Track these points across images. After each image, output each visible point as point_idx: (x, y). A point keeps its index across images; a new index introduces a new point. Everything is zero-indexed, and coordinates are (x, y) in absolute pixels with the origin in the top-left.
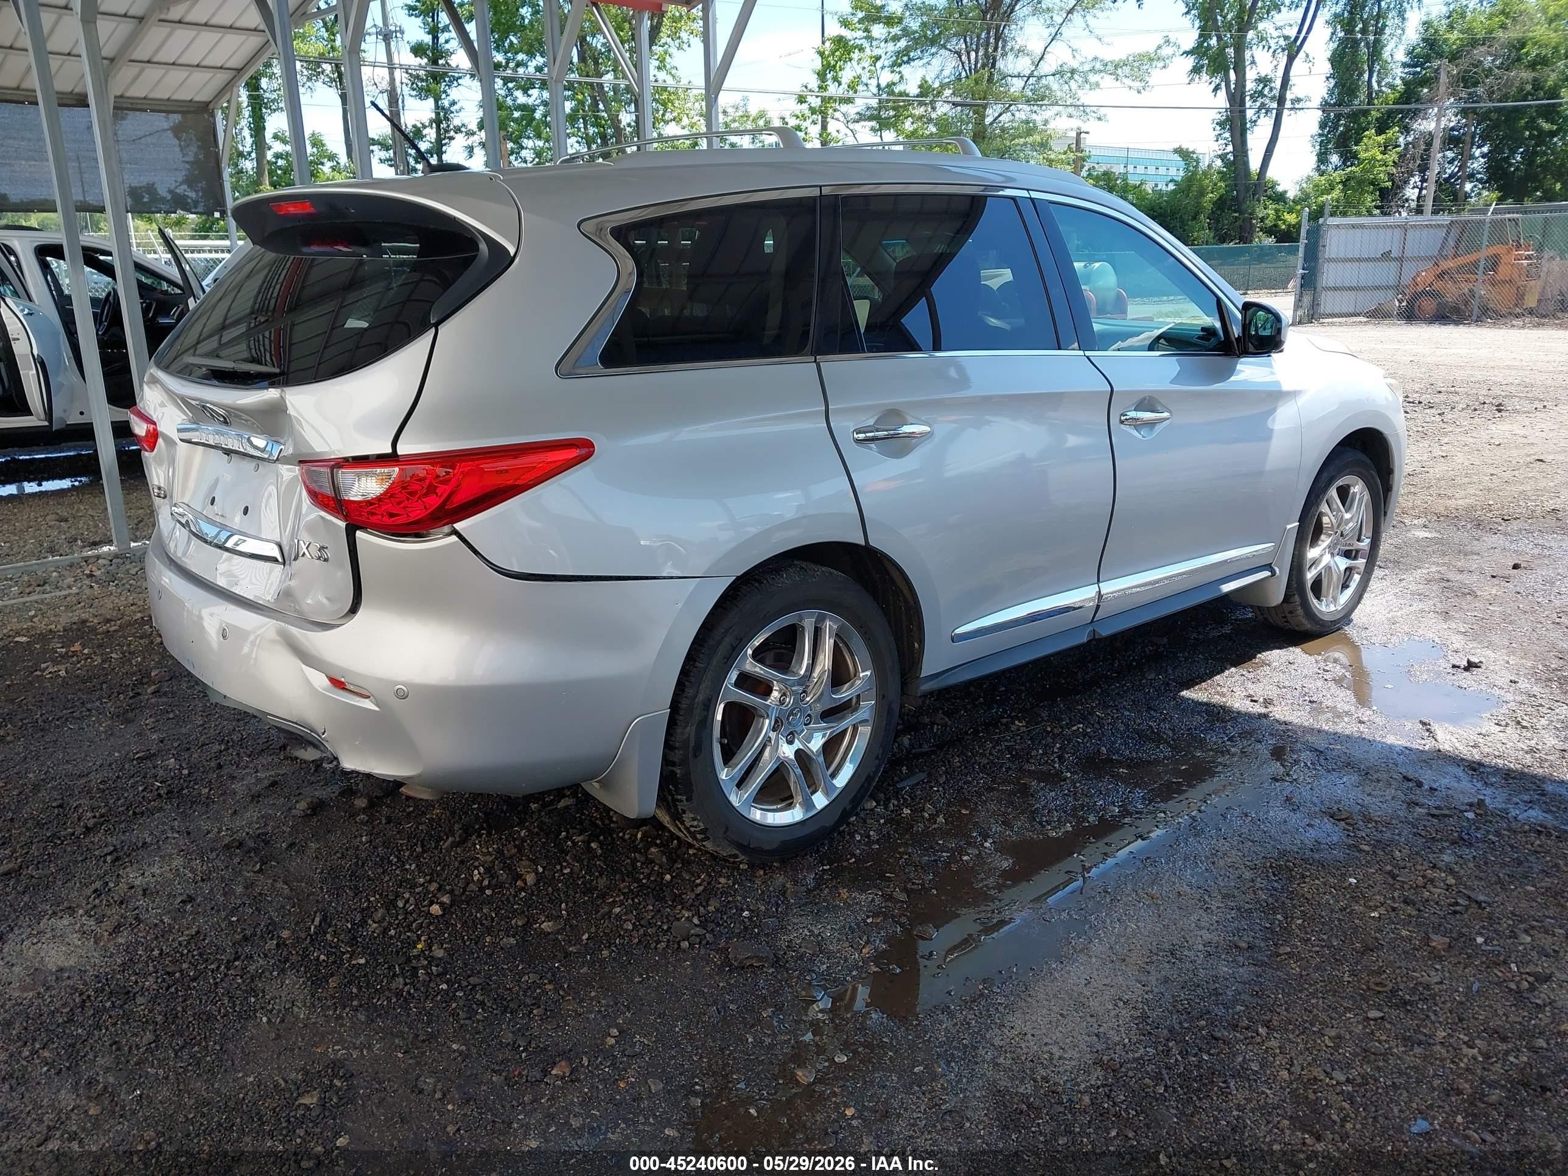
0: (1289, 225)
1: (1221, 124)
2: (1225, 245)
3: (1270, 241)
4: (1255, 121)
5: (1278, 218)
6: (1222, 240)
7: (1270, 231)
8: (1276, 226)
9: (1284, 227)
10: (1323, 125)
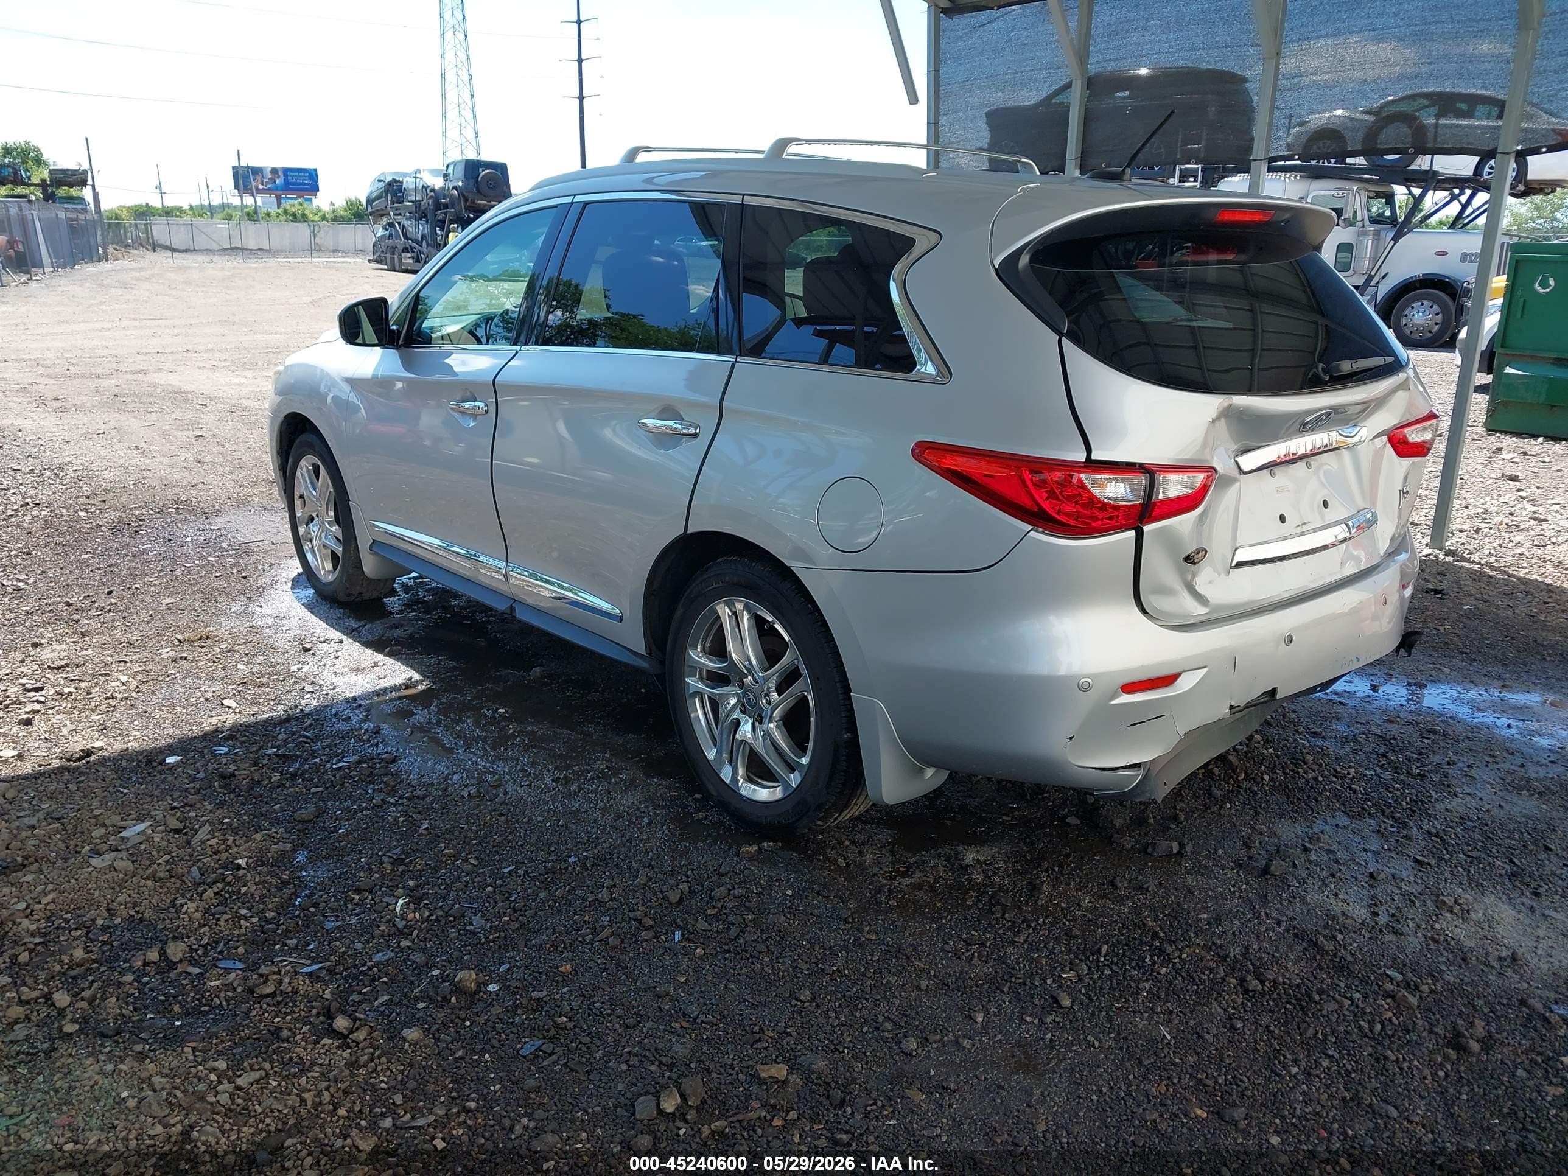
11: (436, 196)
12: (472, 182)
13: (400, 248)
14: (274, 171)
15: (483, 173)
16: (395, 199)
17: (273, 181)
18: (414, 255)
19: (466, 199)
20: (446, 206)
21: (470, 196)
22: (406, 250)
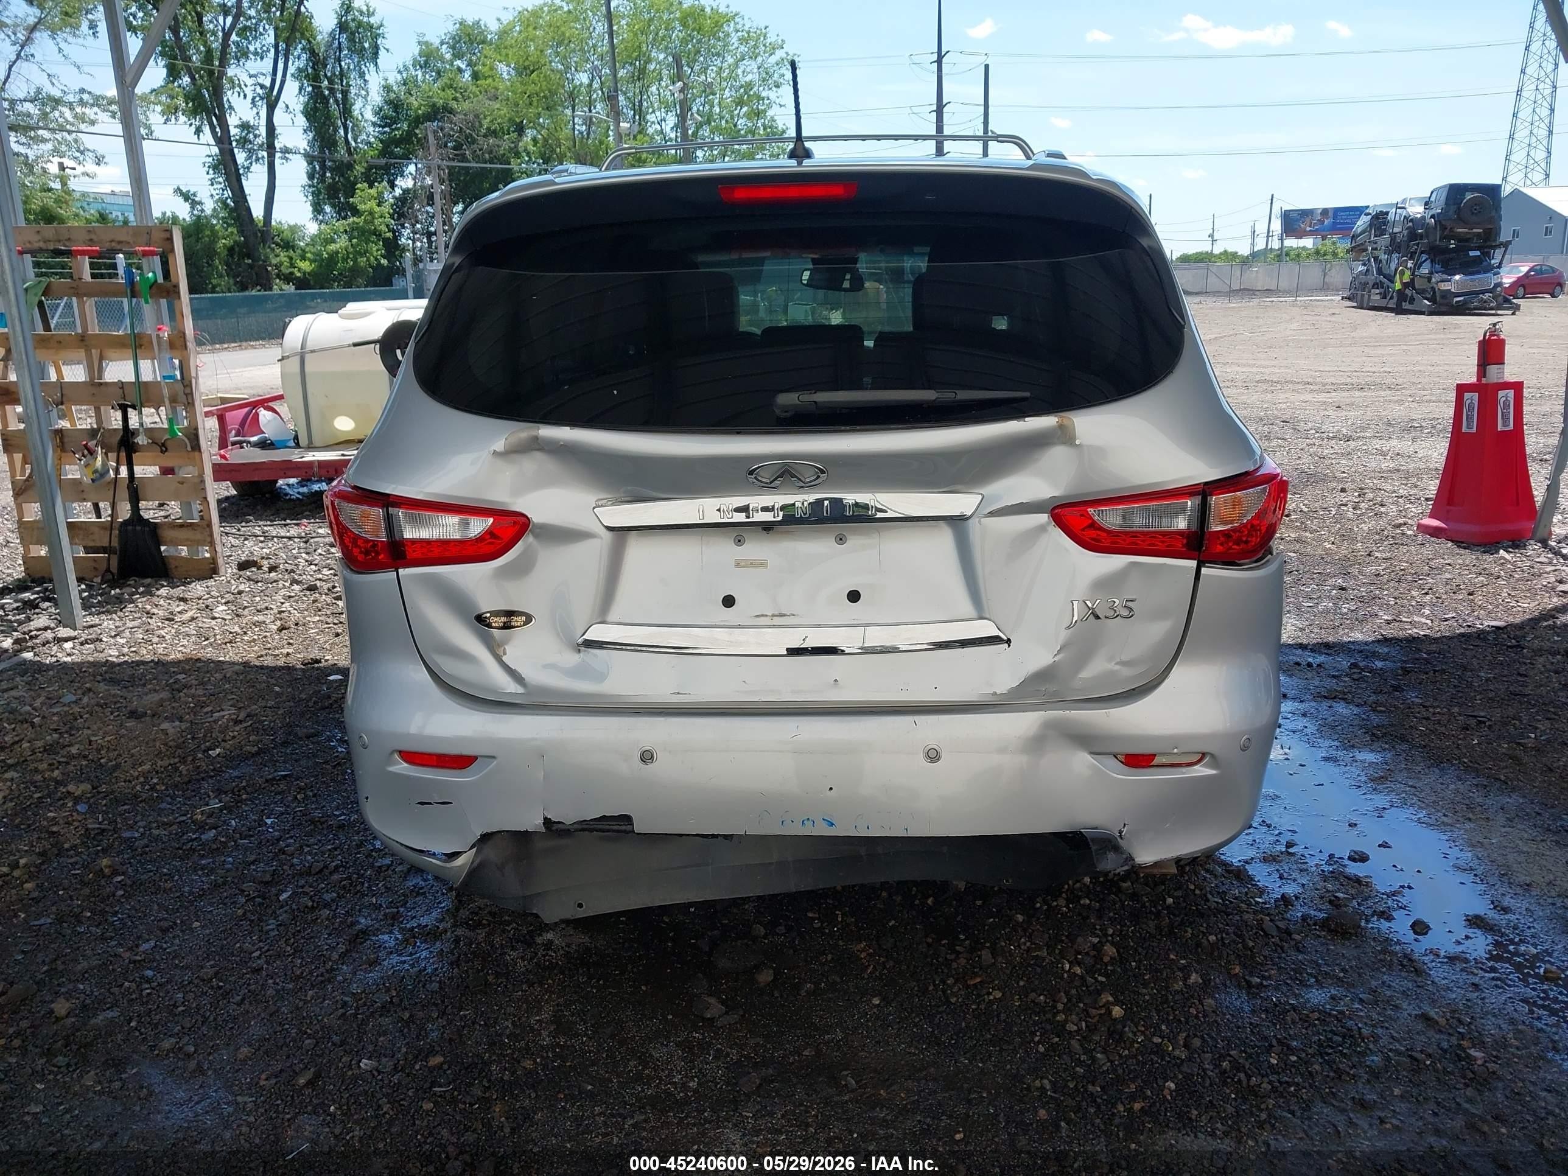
0: (304, 273)
1: (215, 167)
2: (247, 293)
3: (290, 288)
4: (248, 168)
5: (292, 266)
6: (243, 287)
7: (288, 278)
8: (292, 273)
9: (299, 275)
10: (311, 176)
11: (1413, 225)
12: (1453, 208)
13: (1371, 284)
14: (1325, 212)
15: (1469, 196)
16: (1378, 233)
17: (1322, 222)
18: (1382, 290)
19: (1444, 228)
20: (1421, 236)
21: (1448, 224)
22: (1376, 285)
